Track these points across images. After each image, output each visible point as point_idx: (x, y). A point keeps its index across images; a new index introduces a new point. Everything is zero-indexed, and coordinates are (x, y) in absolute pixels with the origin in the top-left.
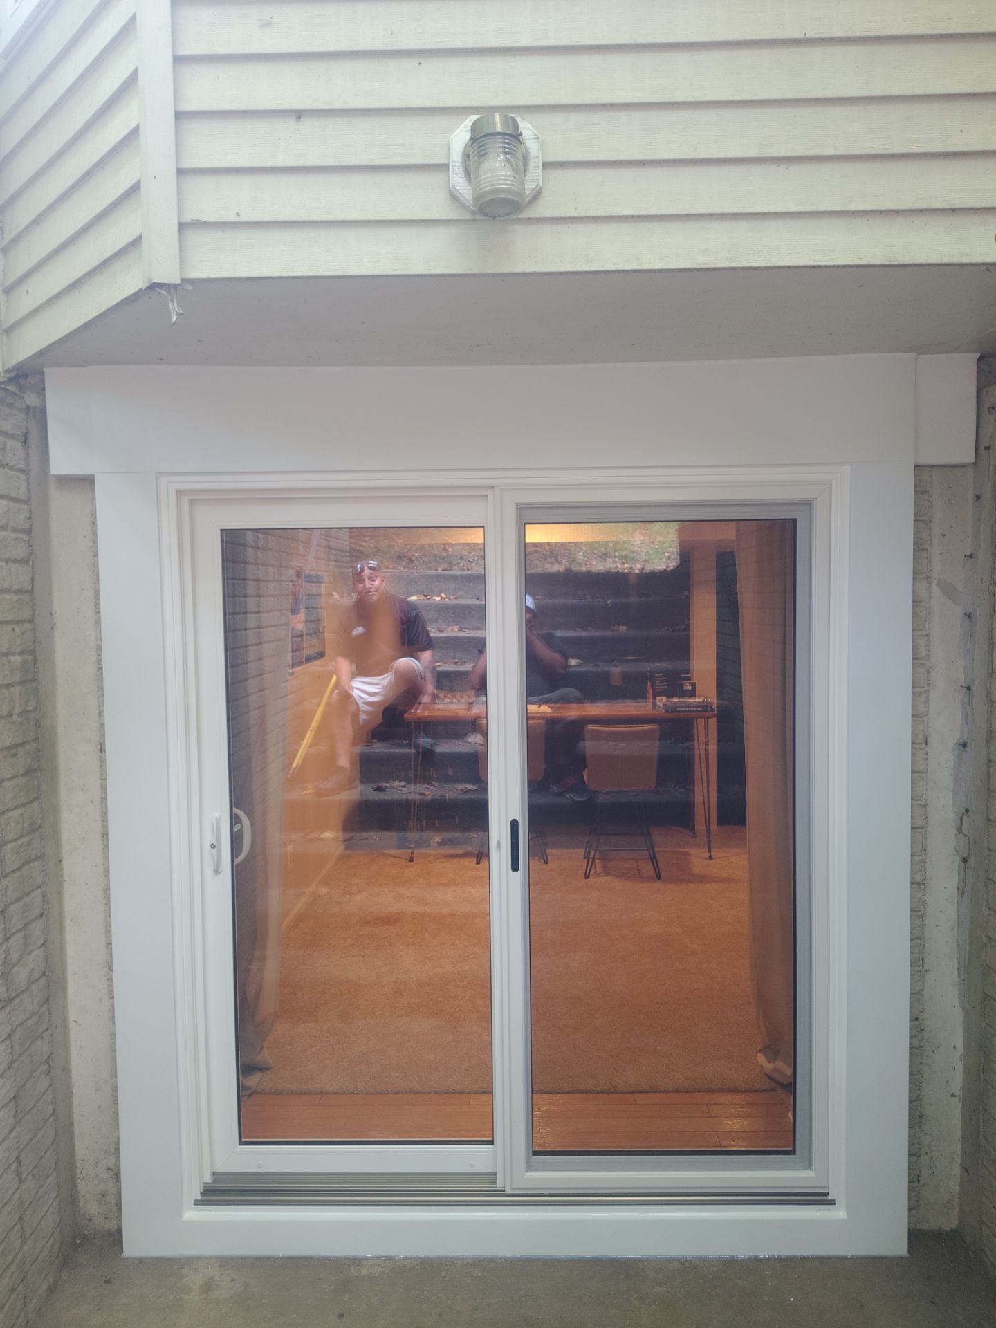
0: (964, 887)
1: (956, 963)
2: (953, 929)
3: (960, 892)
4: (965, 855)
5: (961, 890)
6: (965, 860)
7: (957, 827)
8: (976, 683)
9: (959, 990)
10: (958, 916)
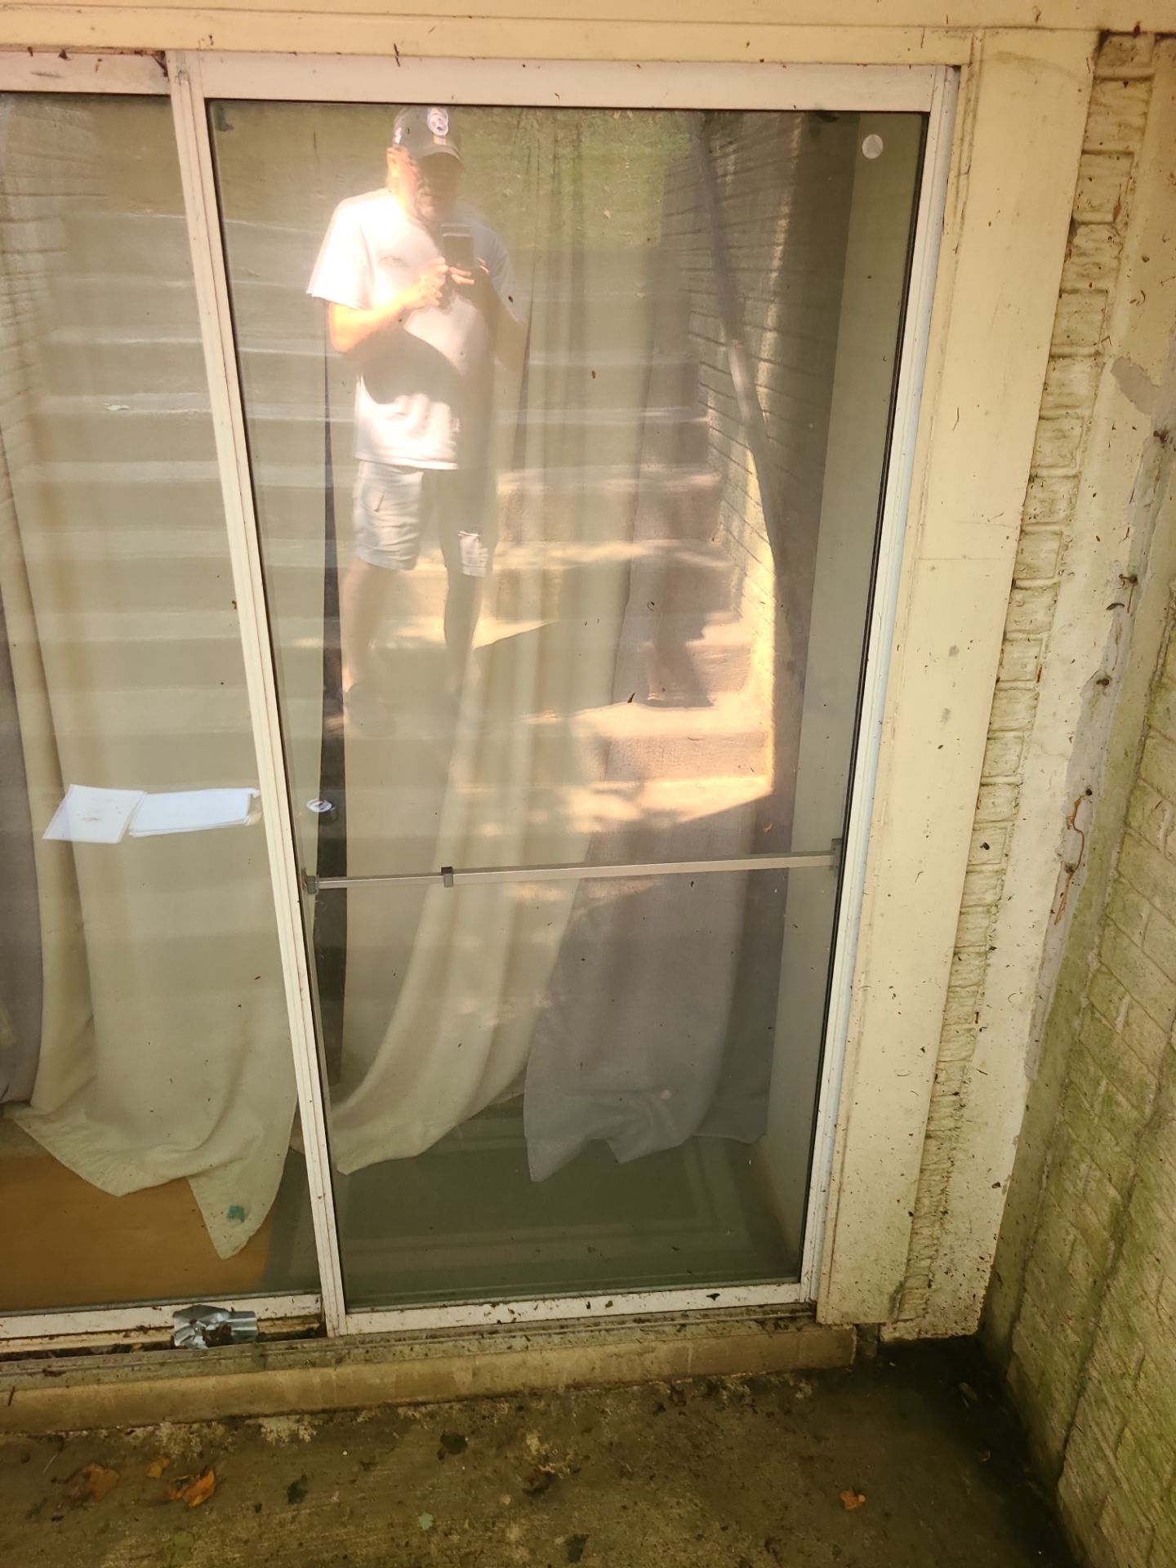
0: (1062, 909)
1: (1030, 1017)
2: (1033, 969)
3: (1054, 916)
4: (1072, 862)
5: (1056, 914)
6: (1070, 870)
7: (1067, 818)
8: (1149, 574)
9: (1027, 1053)
10: (1044, 951)
